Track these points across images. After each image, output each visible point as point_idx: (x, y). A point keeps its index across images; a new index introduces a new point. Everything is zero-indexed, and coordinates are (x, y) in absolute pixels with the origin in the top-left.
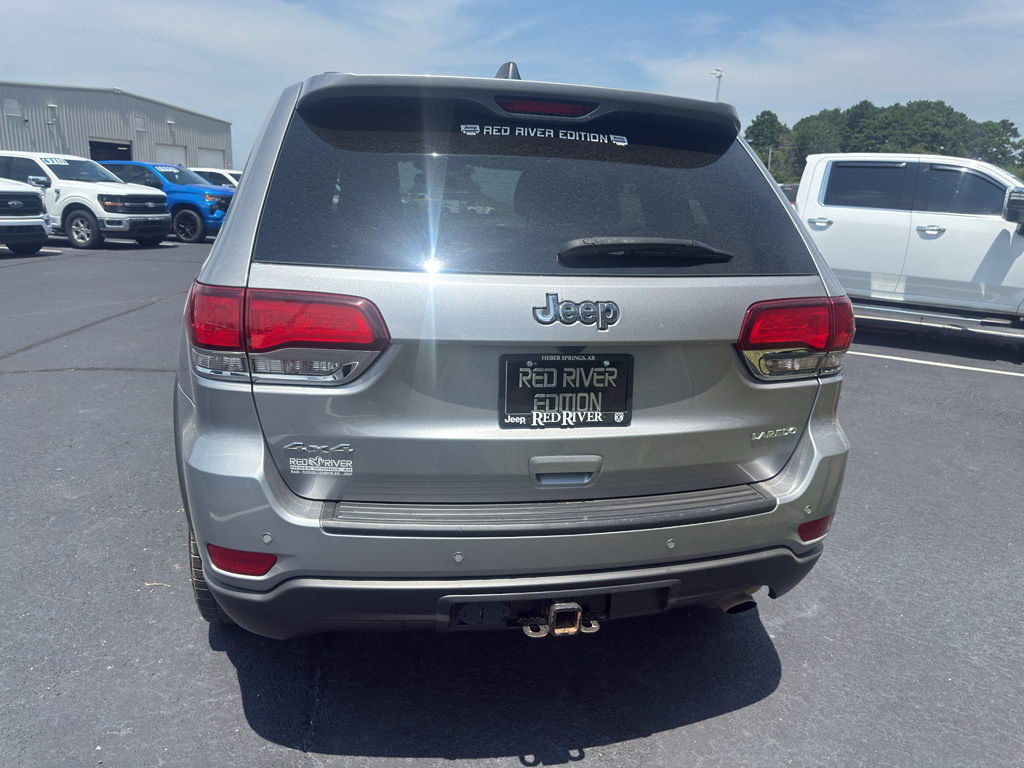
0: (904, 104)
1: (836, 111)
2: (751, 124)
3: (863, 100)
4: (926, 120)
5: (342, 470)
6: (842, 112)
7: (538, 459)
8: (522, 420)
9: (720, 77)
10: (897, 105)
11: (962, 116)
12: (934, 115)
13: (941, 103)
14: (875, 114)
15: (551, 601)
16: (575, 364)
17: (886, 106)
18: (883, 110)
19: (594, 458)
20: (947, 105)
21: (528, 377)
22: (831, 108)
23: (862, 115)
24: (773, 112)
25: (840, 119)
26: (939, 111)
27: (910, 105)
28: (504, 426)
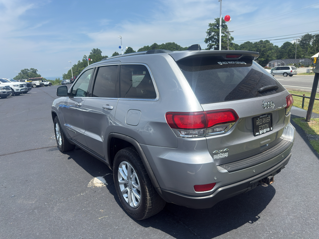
0: (165, 44)
1: (148, 46)
2: (126, 51)
3: (154, 43)
4: (171, 48)
5: (225, 156)
6: (149, 46)
7: (262, 142)
8: (258, 133)
9: (121, 38)
10: (163, 44)
11: (179, 46)
12: (173, 46)
13: (174, 43)
14: (158, 47)
15: (267, 177)
16: (264, 118)
17: (160, 44)
18: (160, 45)
19: (269, 140)
20: (175, 43)
21: (258, 122)
22: (146, 46)
23: (155, 47)
24: (131, 47)
25: (149, 49)
26: (174, 45)
27: (166, 44)
28: (255, 135)
